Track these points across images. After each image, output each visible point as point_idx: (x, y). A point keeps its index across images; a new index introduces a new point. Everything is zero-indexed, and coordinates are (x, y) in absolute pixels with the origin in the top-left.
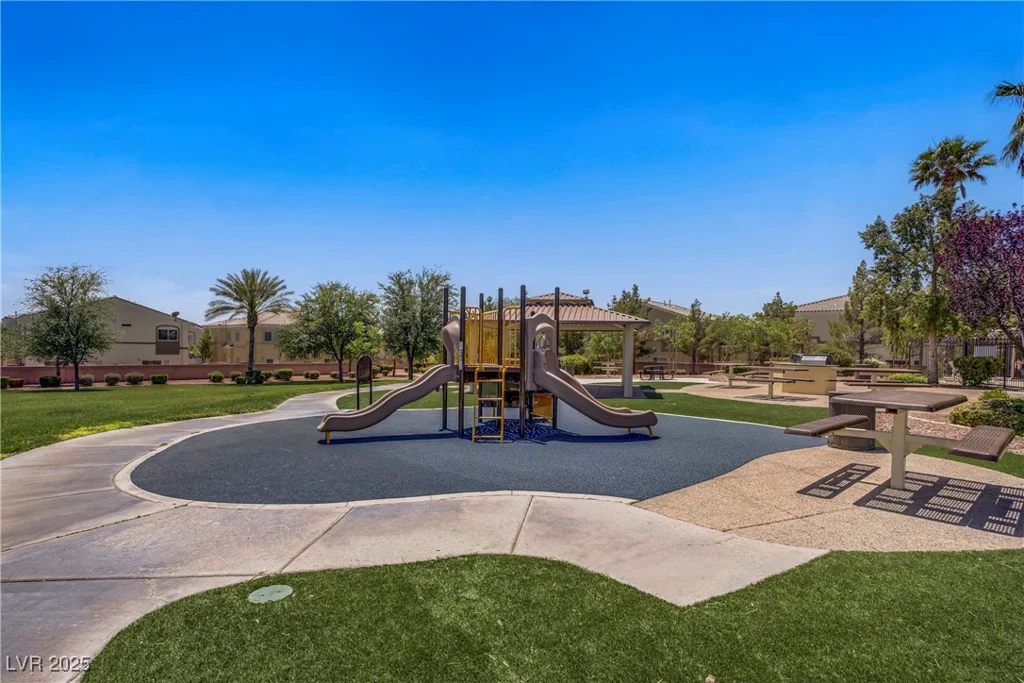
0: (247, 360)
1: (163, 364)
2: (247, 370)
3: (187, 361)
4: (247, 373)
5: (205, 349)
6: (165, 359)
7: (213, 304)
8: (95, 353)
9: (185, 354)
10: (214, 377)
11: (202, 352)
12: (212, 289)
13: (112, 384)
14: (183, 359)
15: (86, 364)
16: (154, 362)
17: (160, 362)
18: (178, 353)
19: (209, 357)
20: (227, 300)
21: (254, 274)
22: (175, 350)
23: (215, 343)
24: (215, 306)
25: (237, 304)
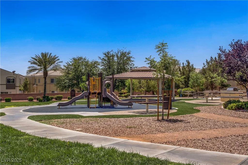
1: (9, 93)
2: (43, 96)
3: (18, 92)
5: (25, 86)
6: (9, 91)
7: (29, 67)
9: (18, 89)
10: (30, 99)
11: (24, 88)
12: (29, 62)
14: (17, 91)
16: (5, 93)
18: (15, 89)
19: (27, 90)
20: (35, 66)
21: (46, 55)
22: (14, 87)
23: (30, 84)
24: (30, 69)
25: (39, 67)
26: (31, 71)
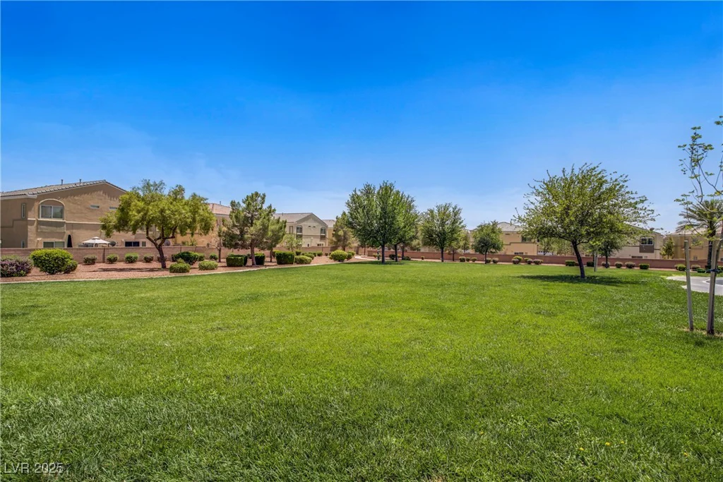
0: (705, 258)
1: (643, 258)
2: (706, 265)
3: (658, 257)
4: (706, 267)
5: (669, 250)
6: (644, 255)
7: (681, 223)
8: (615, 251)
9: (658, 253)
10: (680, 268)
11: (666, 252)
12: (680, 215)
13: (619, 267)
14: (656, 255)
15: (611, 257)
16: (638, 257)
17: (641, 257)
18: (653, 252)
19: (671, 255)
20: (692, 221)
21: (712, 204)
22: (652, 250)
23: (676, 246)
24: (682, 225)
25: (699, 222)
26: (683, 228)
